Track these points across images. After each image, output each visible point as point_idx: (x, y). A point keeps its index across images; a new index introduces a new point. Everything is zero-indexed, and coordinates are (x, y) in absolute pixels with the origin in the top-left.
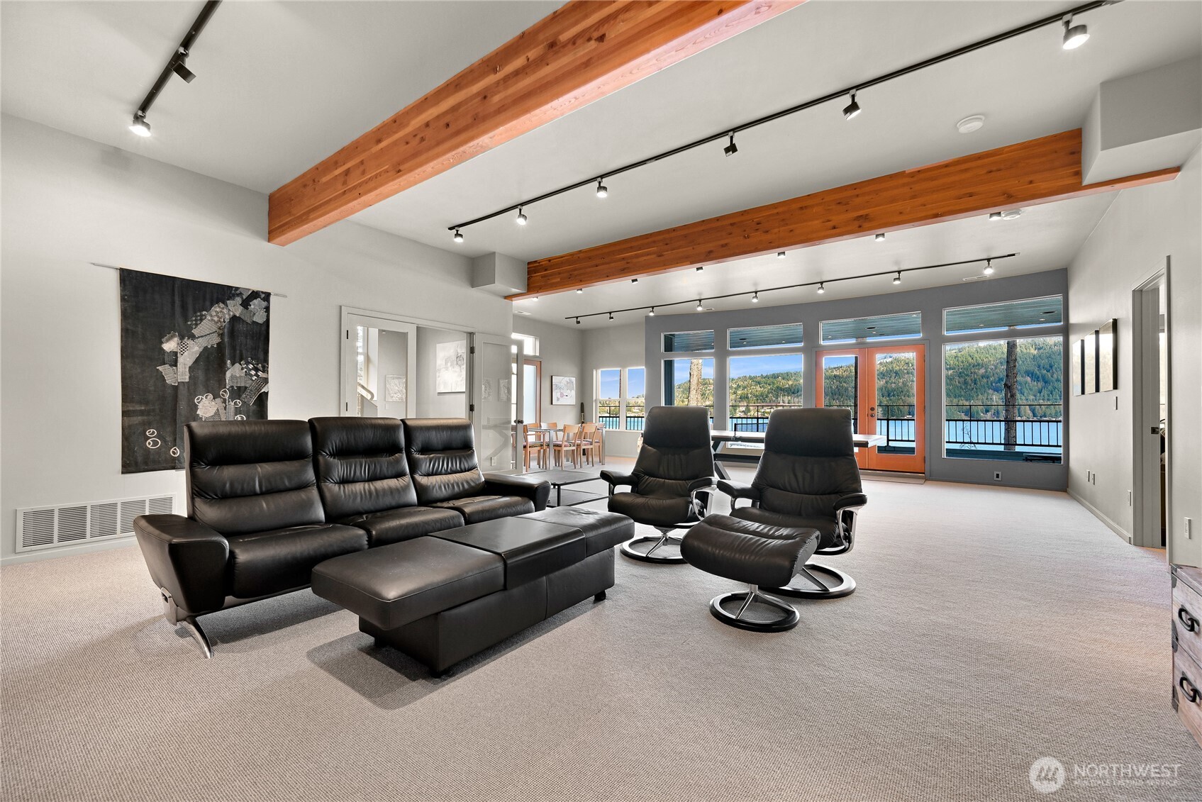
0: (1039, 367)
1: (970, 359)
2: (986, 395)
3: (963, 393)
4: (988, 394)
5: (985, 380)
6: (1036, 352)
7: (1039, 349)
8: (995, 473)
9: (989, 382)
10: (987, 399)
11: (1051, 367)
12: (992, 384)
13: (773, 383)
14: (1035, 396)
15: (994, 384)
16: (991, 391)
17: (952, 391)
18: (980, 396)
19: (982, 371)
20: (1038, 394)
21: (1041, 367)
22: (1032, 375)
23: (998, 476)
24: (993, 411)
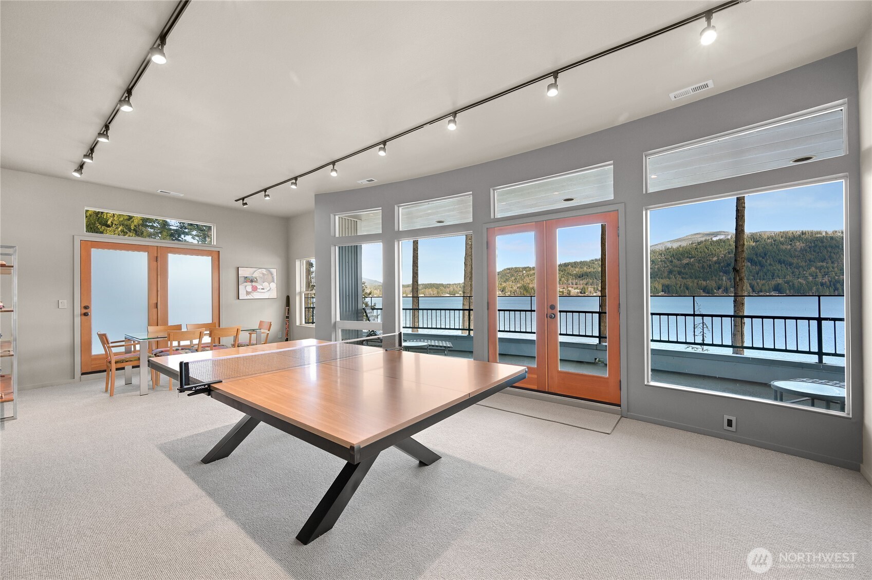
0: (756, 255)
1: (706, 250)
2: (718, 276)
3: (701, 275)
4: (720, 276)
5: (717, 265)
6: (754, 244)
7: (756, 242)
8: (726, 417)
9: (720, 267)
10: (719, 279)
11: (765, 255)
12: (722, 268)
13: (565, 270)
14: (754, 277)
15: (723, 268)
16: (721, 274)
17: (694, 274)
18: (714, 278)
19: (715, 259)
20: (756, 276)
21: (758, 255)
22: (752, 261)
23: (730, 423)
24: (723, 288)
